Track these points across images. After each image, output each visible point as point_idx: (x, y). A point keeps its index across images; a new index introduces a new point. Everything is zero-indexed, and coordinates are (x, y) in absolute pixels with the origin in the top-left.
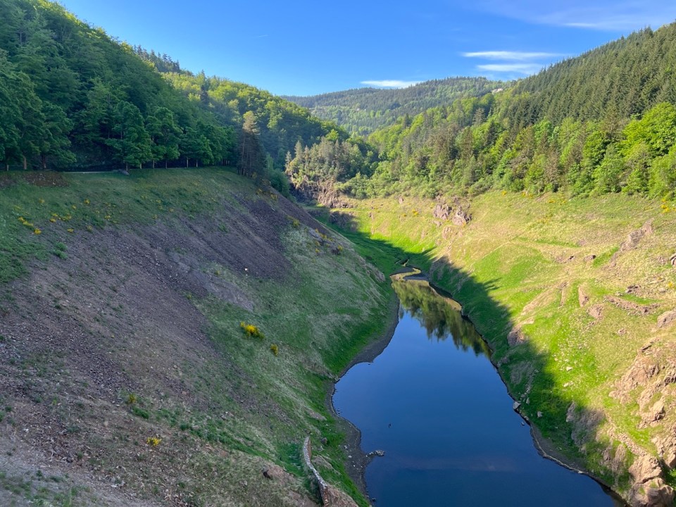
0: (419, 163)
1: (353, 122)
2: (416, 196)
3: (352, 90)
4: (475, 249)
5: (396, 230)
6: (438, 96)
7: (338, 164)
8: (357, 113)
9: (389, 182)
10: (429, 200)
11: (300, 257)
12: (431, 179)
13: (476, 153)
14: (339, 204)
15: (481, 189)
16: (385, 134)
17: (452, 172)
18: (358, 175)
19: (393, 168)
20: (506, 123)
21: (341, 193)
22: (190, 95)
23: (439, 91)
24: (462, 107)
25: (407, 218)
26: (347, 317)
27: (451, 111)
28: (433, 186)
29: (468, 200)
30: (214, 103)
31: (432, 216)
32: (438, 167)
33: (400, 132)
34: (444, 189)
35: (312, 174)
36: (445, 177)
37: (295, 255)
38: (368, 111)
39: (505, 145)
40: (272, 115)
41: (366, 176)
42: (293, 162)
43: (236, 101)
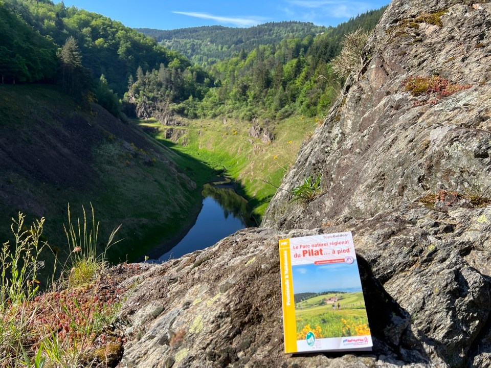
0: (241, 90)
1: (203, 54)
2: (237, 118)
3: (205, 27)
4: (272, 163)
5: (218, 146)
6: (274, 36)
7: (173, 87)
8: (207, 46)
9: (217, 105)
10: (247, 122)
11: (108, 167)
12: (249, 104)
13: (284, 84)
14: (173, 122)
15: (287, 114)
16: (225, 65)
17: (266, 99)
18: (191, 98)
19: (220, 94)
20: (310, 60)
21: (175, 113)
22: (46, 21)
23: (275, 32)
24: (287, 45)
25: (228, 136)
26: (144, 221)
27: (278, 49)
28: (250, 110)
29: (276, 123)
30: (68, 29)
31: (248, 136)
32: (255, 94)
33: (237, 64)
34: (258, 113)
35: (151, 95)
36: (260, 103)
37: (104, 166)
38: (217, 45)
39: (306, 78)
40: (122, 42)
41: (197, 99)
42: (135, 84)
43: (89, 29)
